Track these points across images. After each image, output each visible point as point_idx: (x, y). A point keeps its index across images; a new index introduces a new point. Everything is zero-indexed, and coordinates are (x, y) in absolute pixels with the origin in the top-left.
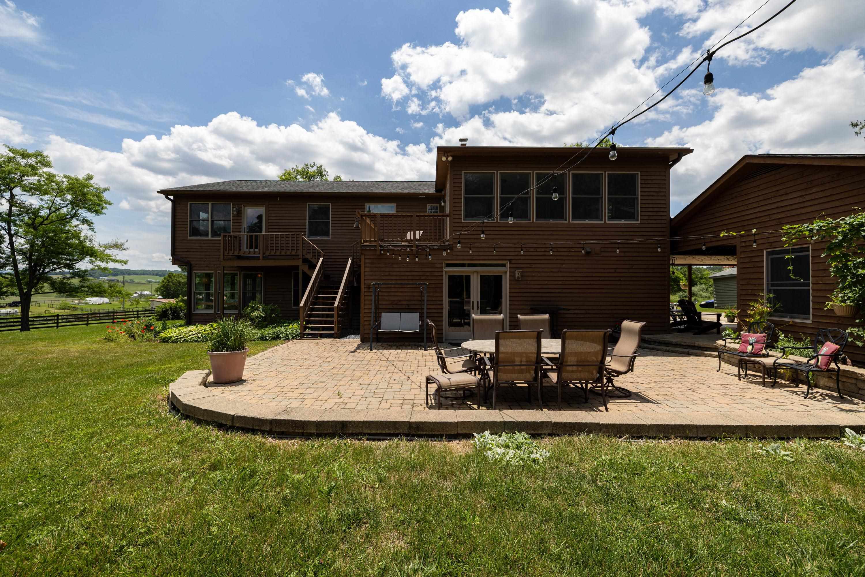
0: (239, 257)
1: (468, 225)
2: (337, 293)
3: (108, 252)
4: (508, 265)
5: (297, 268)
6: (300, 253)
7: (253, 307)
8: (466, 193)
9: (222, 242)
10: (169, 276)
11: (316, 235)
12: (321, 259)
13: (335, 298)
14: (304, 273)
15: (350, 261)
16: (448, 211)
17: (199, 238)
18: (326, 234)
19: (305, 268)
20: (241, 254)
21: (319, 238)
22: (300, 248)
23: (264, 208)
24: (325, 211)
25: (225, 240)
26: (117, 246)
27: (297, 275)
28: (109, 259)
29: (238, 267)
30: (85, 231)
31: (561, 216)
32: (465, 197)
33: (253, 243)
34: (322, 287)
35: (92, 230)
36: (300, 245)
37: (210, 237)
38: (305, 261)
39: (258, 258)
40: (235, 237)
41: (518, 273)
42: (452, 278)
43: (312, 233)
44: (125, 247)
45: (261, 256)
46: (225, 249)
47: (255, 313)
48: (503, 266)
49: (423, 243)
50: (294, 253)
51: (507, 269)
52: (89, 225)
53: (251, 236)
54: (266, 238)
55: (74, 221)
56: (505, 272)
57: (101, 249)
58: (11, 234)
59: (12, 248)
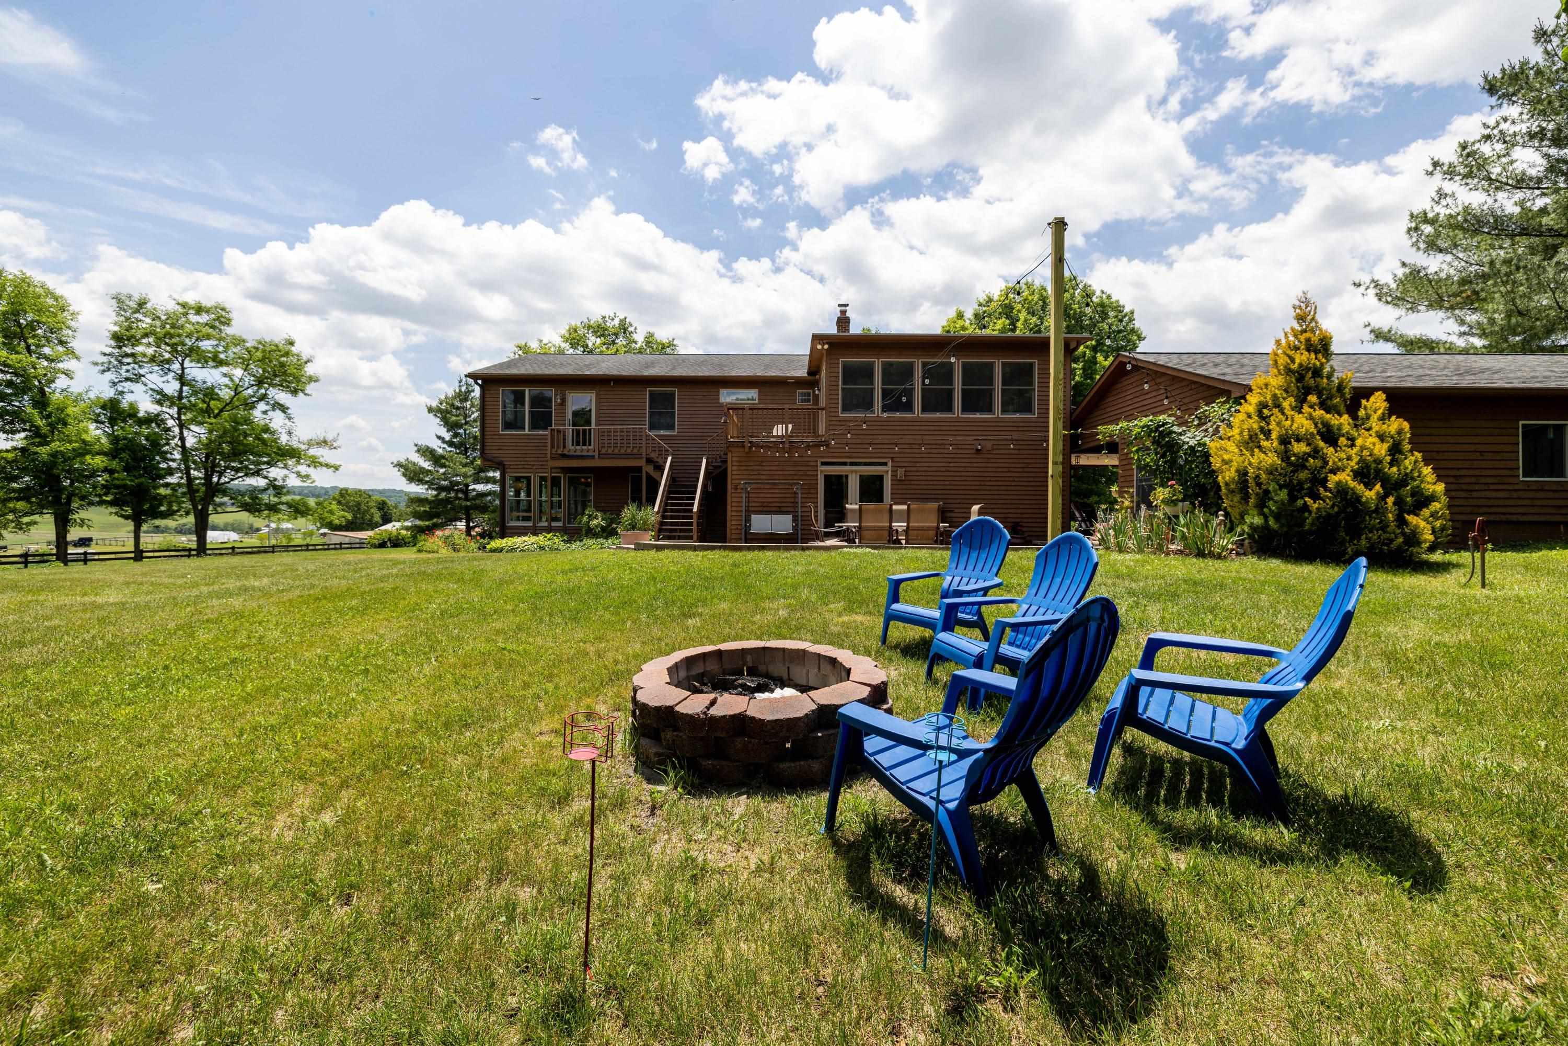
0: (564, 456)
1: (846, 420)
2: (694, 499)
3: (312, 452)
4: (890, 464)
5: (639, 469)
6: (643, 451)
7: (590, 516)
8: (844, 383)
9: (549, 437)
10: (342, 495)
11: (659, 428)
12: (670, 458)
13: (692, 505)
14: (649, 477)
15: (704, 461)
16: (823, 403)
17: (514, 432)
18: (671, 427)
19: (651, 471)
20: (566, 452)
21: (664, 432)
22: (644, 445)
23: (593, 396)
24: (669, 399)
25: (552, 436)
26: (324, 443)
27: (638, 478)
28: (315, 463)
29: (562, 468)
30: (277, 421)
31: (949, 409)
32: (843, 389)
33: (582, 438)
35: (290, 419)
36: (644, 442)
37: (527, 431)
38: (649, 461)
39: (593, 457)
40: (559, 431)
41: (901, 472)
42: (827, 478)
43: (656, 425)
44: (335, 445)
45: (596, 454)
46: (552, 447)
47: (595, 522)
48: (885, 464)
49: (794, 439)
50: (635, 451)
51: (888, 468)
52: (284, 412)
53: (578, 431)
54: (601, 433)
55: (262, 406)
56: (886, 472)
57: (303, 447)
58: (181, 426)
59: (183, 446)
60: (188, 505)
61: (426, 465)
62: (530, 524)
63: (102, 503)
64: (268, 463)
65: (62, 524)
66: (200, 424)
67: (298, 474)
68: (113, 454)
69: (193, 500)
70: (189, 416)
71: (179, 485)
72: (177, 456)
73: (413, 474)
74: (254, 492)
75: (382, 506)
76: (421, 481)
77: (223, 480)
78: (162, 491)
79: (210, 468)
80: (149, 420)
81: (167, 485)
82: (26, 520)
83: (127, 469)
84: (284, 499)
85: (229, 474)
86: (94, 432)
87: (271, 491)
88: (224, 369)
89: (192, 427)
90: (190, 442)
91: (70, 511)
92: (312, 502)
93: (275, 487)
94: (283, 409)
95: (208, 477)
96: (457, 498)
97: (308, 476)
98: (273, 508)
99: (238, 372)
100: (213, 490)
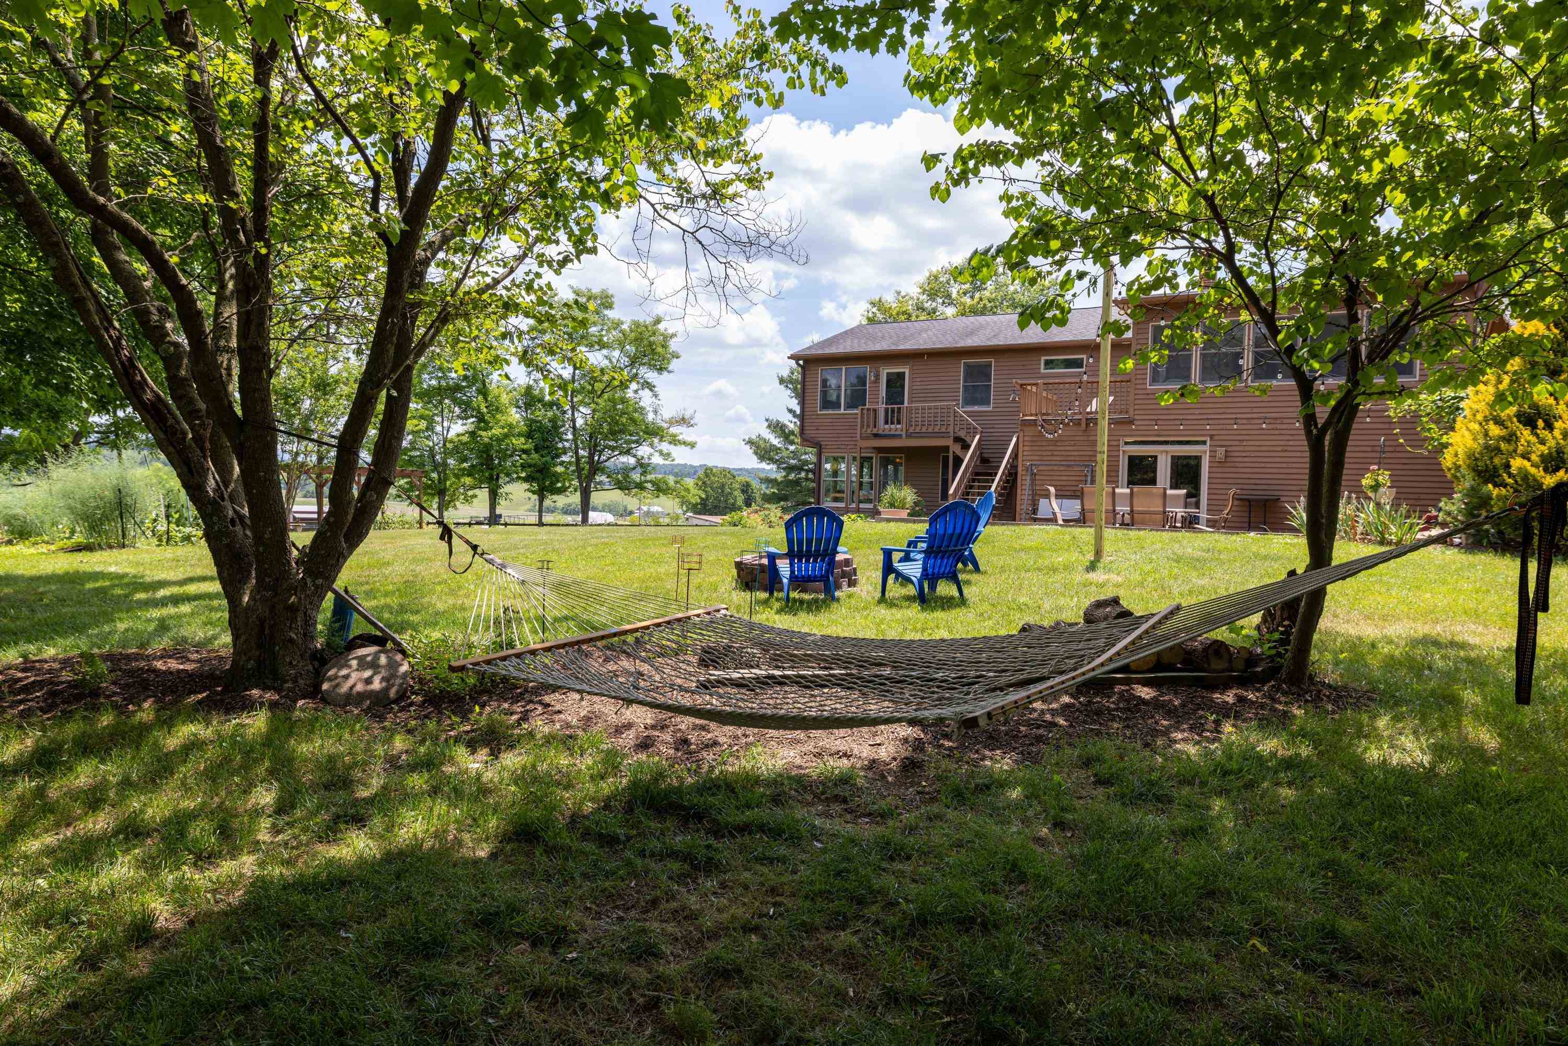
0: (876, 436)
1: (1154, 392)
3: (673, 430)
4: (1208, 443)
5: (946, 449)
6: (951, 429)
9: (860, 416)
10: (707, 475)
11: (972, 404)
12: (978, 437)
14: (955, 455)
15: (1014, 440)
17: (830, 412)
18: (987, 403)
19: (956, 448)
20: (875, 431)
21: (976, 408)
22: (952, 423)
23: (910, 371)
24: (982, 373)
25: (864, 415)
26: (683, 421)
27: (946, 460)
29: (874, 448)
30: (646, 399)
33: (893, 416)
34: (977, 474)
35: (656, 396)
36: (951, 419)
37: (842, 411)
38: (957, 439)
39: (900, 436)
40: (870, 410)
41: (1221, 452)
42: (1132, 459)
43: (969, 401)
44: (692, 422)
45: (903, 433)
46: (863, 426)
48: (1204, 443)
50: (943, 430)
51: (1206, 448)
52: (651, 390)
53: (889, 410)
54: (909, 410)
55: (634, 386)
56: (1204, 452)
57: (665, 425)
58: (573, 408)
59: (574, 427)
60: (575, 483)
61: (776, 441)
62: (842, 505)
63: (519, 478)
64: (637, 442)
65: (494, 496)
66: (587, 405)
67: (661, 453)
68: (529, 436)
69: (579, 477)
70: (580, 397)
71: (570, 463)
72: (570, 436)
73: (764, 452)
74: (626, 470)
75: (746, 488)
76: (771, 460)
77: (603, 458)
78: (560, 469)
79: (594, 449)
80: (551, 404)
81: (562, 463)
82: (470, 493)
83: (537, 449)
84: (649, 477)
85: (607, 453)
86: (515, 416)
87: (639, 470)
88: (605, 352)
89: (582, 409)
90: (580, 422)
91: (499, 487)
92: (671, 480)
93: (642, 465)
94: (649, 386)
95: (591, 456)
96: (807, 479)
97: (669, 455)
98: (640, 486)
99: (616, 353)
100: (595, 468)
